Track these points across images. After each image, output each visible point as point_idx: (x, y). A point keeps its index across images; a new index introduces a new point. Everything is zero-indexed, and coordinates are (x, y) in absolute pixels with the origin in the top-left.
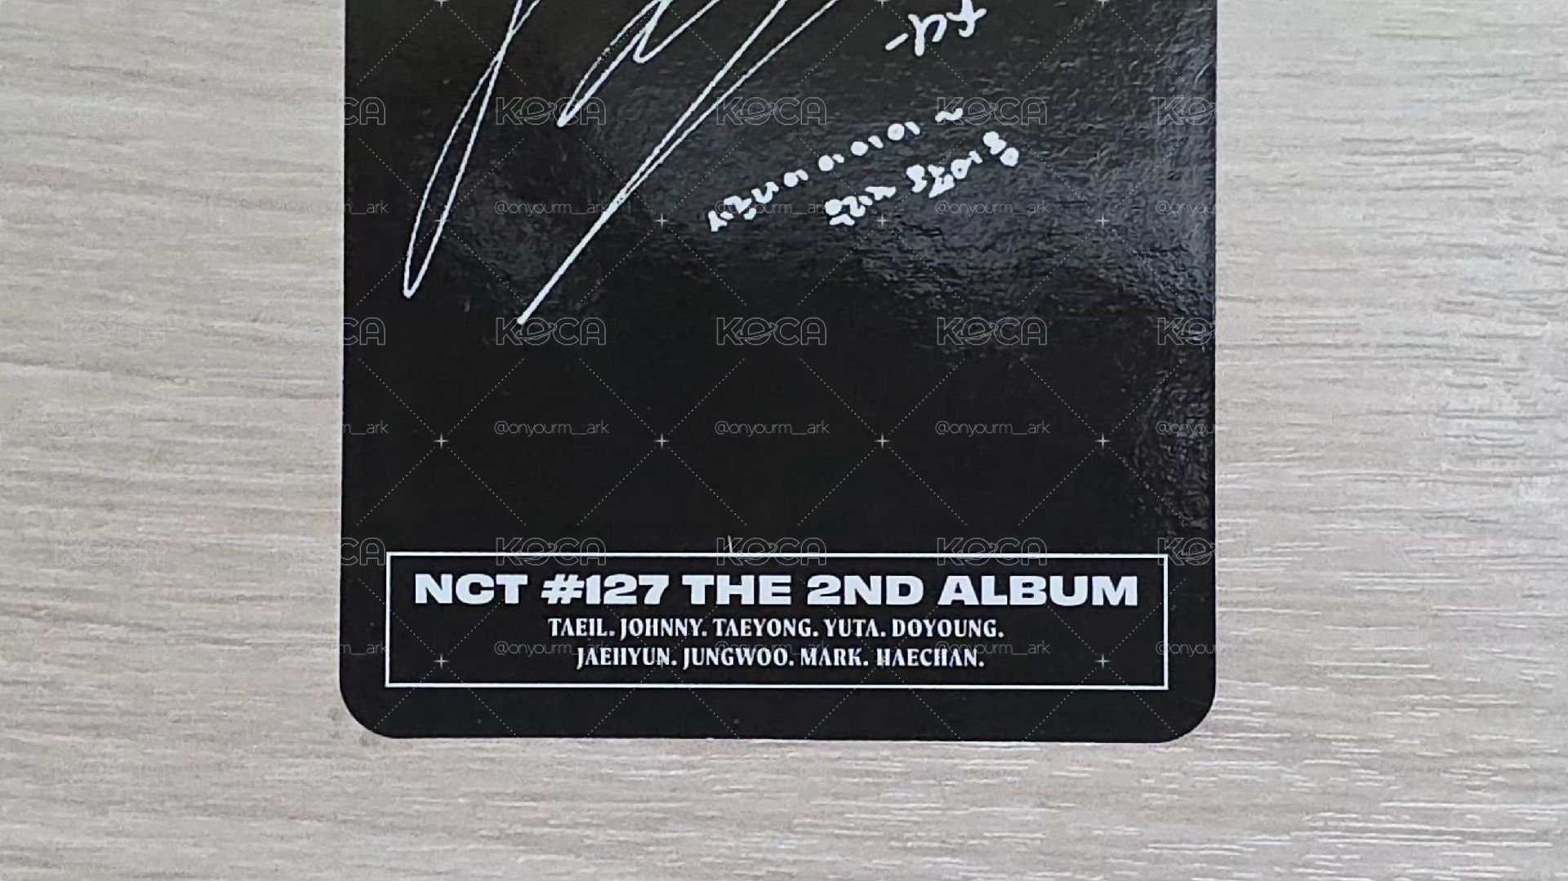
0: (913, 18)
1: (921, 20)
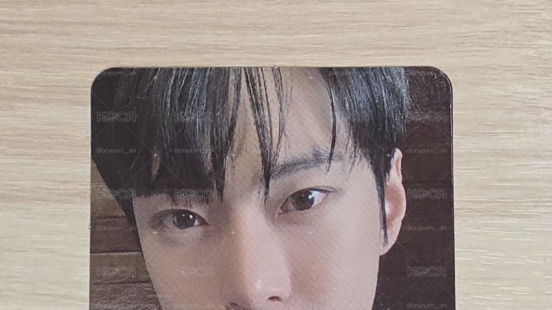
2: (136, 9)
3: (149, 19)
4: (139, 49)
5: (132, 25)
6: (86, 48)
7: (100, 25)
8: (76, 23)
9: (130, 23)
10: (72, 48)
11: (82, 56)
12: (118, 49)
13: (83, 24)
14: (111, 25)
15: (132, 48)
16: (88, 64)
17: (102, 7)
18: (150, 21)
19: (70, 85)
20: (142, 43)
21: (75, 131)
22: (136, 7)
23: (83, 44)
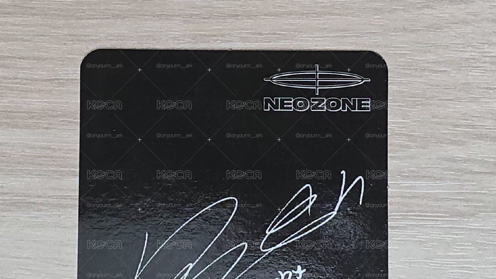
0: (280, 272)
1: (283, 273)
2: (65, 46)
3: (76, 55)
4: (68, 80)
5: (62, 59)
6: (22, 79)
7: (35, 59)
8: (14, 57)
9: (60, 58)
10: (10, 79)
11: (19, 85)
12: (50, 80)
13: (20, 58)
14: (45, 59)
15: (62, 79)
16: (24, 93)
17: (36, 43)
18: (77, 56)
19: (9, 110)
20: (71, 75)
21: (12, 150)
22: (65, 44)
23: (20, 76)
